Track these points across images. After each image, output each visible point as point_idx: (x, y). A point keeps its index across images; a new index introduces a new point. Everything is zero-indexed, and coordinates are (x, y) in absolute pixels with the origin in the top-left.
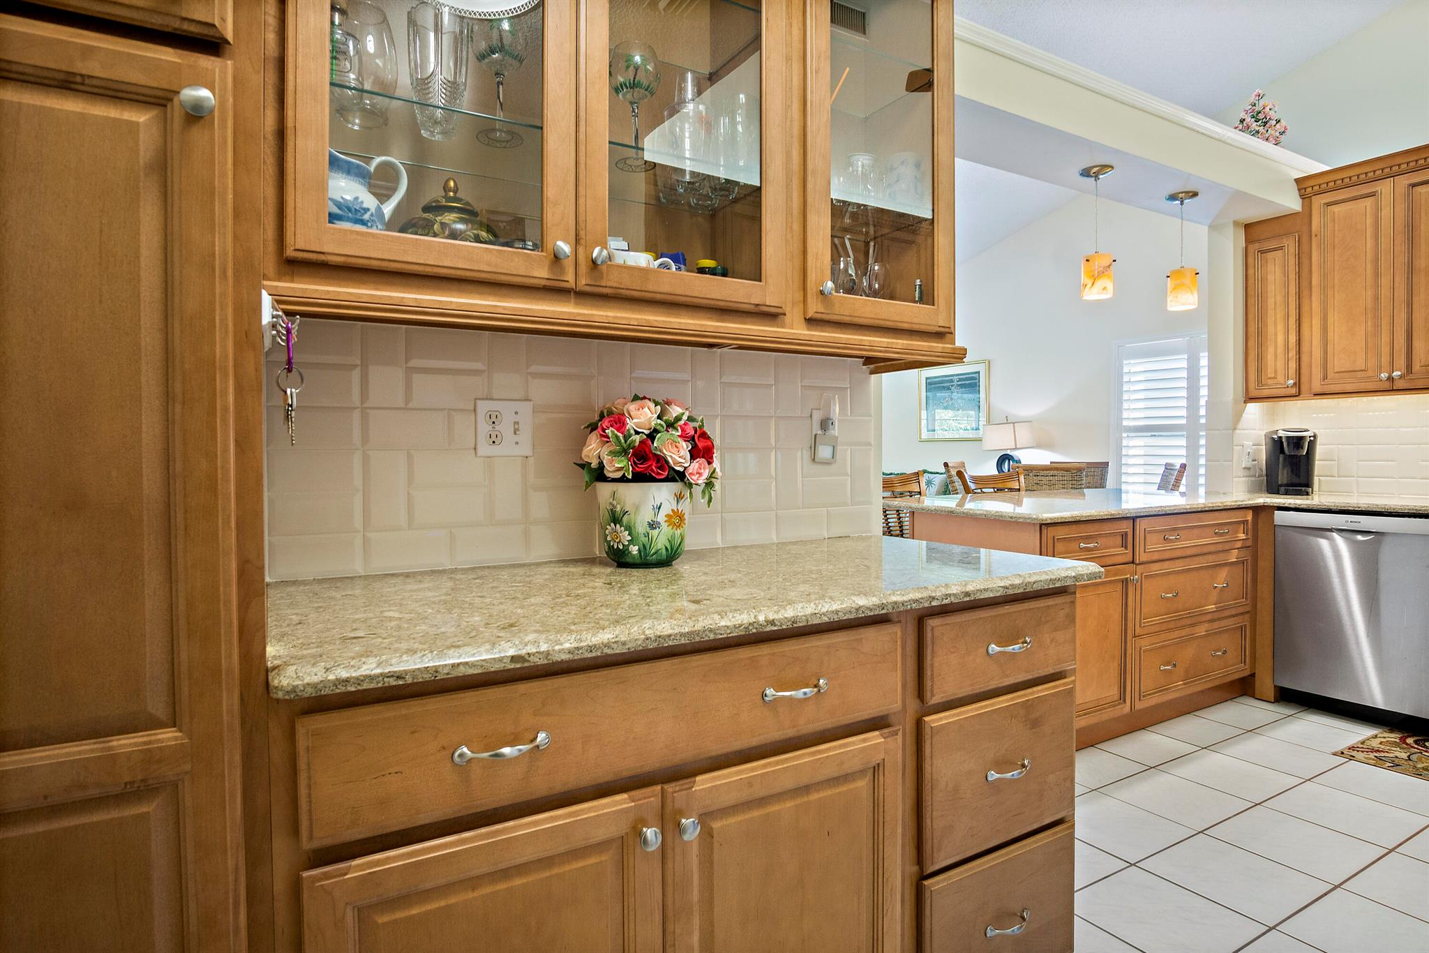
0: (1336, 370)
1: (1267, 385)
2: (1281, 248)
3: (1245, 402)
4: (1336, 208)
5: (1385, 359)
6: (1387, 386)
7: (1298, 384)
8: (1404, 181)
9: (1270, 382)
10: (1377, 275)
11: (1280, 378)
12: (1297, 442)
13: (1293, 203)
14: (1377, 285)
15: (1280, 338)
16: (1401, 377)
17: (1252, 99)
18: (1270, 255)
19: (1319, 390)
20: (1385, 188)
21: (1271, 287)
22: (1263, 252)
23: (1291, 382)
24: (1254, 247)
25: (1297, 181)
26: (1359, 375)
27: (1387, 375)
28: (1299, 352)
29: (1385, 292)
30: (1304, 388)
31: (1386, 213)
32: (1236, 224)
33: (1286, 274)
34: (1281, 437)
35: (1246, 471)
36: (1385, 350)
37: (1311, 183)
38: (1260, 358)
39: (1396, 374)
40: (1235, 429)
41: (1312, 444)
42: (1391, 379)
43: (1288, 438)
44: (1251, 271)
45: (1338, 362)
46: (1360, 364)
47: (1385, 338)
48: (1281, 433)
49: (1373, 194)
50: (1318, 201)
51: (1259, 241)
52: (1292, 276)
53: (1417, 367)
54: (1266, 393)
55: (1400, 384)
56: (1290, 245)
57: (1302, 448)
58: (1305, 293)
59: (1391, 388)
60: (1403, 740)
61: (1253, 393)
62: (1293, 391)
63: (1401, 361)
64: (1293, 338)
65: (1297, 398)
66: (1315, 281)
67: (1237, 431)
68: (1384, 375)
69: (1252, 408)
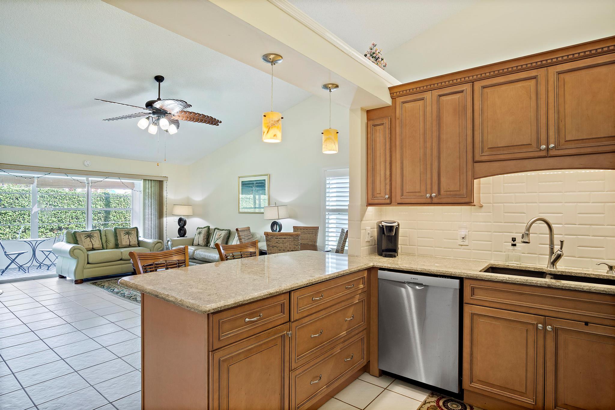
0: (407, 191)
1: (376, 197)
2: (382, 124)
3: (367, 206)
4: (407, 105)
5: (429, 187)
6: (429, 201)
7: (390, 198)
8: (436, 93)
9: (378, 195)
10: (425, 142)
11: (382, 194)
12: (390, 228)
13: (388, 101)
14: (425, 148)
15: (382, 172)
16: (436, 196)
17: (371, 46)
18: (378, 128)
19: (400, 202)
20: (428, 95)
21: (378, 145)
22: (375, 126)
23: (387, 196)
24: (371, 123)
25: (390, 89)
26: (418, 194)
27: (429, 195)
28: (391, 180)
29: (428, 151)
30: (393, 200)
31: (429, 109)
32: (362, 109)
33: (385, 138)
34: (383, 226)
35: (368, 243)
36: (429, 182)
37: (396, 90)
38: (374, 182)
39: (434, 195)
40: (361, 221)
41: (397, 229)
42: (431, 197)
43: (386, 226)
44: (369, 135)
45: (408, 188)
46: (418, 189)
47: (429, 176)
48: (383, 224)
49: (422, 99)
50: (399, 100)
51: (373, 120)
52: (388, 139)
53: (442, 192)
54: (376, 201)
55: (435, 200)
56: (386, 122)
57: (393, 231)
58: (393, 149)
59: (431, 203)
60: (438, 402)
61: (371, 202)
62: (388, 201)
63: (435, 188)
64: (388, 173)
65: (390, 205)
66: (398, 143)
67: (363, 222)
68: (428, 195)
69: (370, 208)
